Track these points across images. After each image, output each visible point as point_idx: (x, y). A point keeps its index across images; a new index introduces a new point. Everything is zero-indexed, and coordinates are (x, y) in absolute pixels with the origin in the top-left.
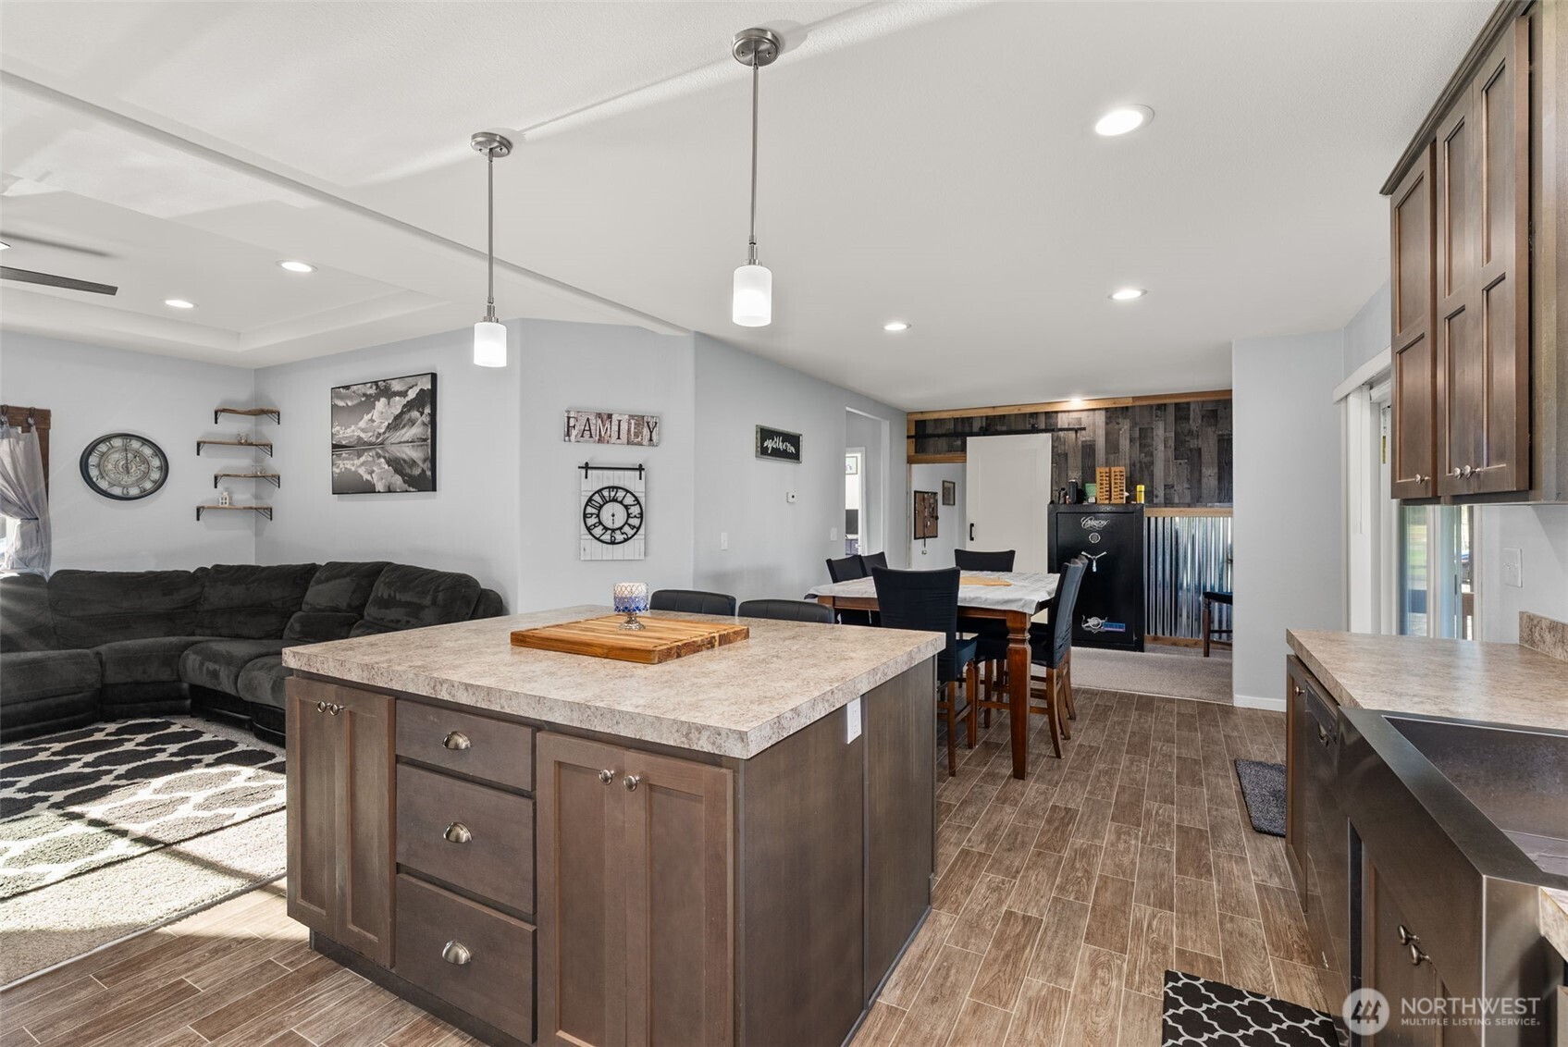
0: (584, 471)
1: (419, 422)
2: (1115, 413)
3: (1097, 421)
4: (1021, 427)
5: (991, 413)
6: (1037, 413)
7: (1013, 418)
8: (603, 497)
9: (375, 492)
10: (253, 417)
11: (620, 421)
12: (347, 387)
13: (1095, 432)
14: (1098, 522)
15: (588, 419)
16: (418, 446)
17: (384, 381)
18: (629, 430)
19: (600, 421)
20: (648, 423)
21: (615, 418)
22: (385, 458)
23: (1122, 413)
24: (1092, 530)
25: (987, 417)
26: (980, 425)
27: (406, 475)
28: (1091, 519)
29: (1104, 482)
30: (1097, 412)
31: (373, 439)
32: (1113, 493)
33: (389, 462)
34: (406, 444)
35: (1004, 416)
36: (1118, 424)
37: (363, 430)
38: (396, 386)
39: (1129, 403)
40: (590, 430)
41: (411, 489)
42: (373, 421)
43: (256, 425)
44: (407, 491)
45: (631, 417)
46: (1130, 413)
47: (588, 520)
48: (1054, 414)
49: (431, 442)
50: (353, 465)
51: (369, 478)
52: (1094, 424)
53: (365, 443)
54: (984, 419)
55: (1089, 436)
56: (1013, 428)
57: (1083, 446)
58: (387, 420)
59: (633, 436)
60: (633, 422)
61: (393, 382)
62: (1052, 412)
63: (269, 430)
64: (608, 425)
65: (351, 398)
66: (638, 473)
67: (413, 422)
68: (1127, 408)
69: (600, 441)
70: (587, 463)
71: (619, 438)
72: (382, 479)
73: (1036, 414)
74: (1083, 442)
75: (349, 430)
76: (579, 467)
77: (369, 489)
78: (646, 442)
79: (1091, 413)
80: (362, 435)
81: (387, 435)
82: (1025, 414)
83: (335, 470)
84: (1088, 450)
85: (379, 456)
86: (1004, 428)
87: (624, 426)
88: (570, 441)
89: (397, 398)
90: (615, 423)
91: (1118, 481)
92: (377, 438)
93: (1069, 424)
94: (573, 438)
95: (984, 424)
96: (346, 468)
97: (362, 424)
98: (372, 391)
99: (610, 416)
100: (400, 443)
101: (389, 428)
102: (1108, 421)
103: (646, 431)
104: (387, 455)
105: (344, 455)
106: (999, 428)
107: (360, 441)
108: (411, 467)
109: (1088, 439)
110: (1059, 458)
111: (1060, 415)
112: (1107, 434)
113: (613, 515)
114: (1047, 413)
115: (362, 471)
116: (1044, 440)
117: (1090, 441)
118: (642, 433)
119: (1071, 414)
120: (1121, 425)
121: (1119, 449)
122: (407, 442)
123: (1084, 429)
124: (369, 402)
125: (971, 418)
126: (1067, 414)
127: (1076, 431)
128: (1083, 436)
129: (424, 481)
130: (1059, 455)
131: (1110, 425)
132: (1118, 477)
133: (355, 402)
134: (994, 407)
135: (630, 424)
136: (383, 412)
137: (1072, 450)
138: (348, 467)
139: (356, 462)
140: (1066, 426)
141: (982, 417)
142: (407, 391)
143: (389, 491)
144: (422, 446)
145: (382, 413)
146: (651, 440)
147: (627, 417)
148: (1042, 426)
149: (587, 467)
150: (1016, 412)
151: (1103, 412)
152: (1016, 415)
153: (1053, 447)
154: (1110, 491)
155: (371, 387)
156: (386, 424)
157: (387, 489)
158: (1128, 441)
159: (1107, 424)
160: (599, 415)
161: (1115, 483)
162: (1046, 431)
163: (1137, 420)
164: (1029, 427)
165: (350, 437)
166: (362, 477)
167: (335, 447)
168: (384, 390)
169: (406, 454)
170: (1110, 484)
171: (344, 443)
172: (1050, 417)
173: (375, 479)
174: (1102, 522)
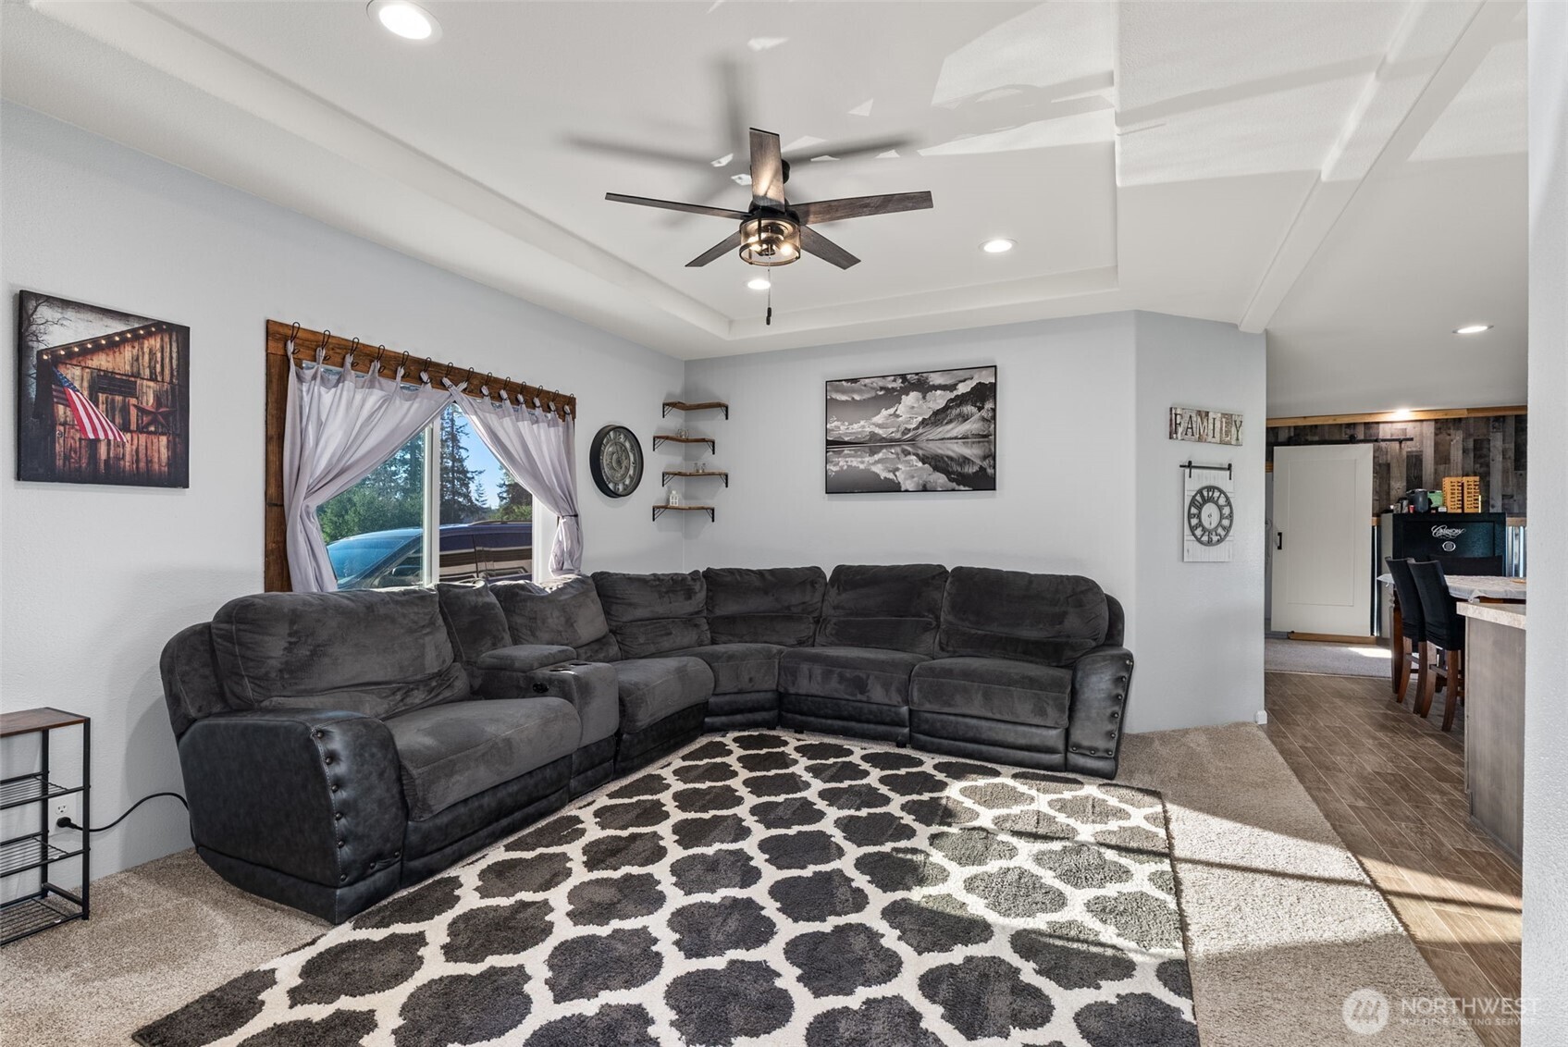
0: (1187, 470)
1: (977, 416)
2: (1444, 425)
3: (1424, 432)
4: (1337, 437)
5: (1301, 423)
6: (1355, 424)
7: (1326, 428)
8: (1202, 496)
9: (901, 491)
10: (683, 412)
11: (1214, 419)
12: (854, 381)
13: (1422, 443)
14: (1451, 531)
15: (1191, 417)
16: (973, 443)
17: (917, 374)
18: (1221, 429)
19: (1199, 419)
20: (1235, 421)
21: (1211, 415)
22: (917, 455)
23: (1454, 425)
24: (1444, 539)
25: (1296, 428)
26: (1287, 436)
27: (953, 473)
28: (1443, 528)
29: (1456, 491)
30: (1425, 423)
31: (898, 436)
32: (1466, 502)
33: (924, 460)
34: (953, 440)
35: (1316, 426)
36: (1449, 435)
37: (879, 426)
38: (936, 379)
39: (1465, 414)
40: (1192, 428)
41: (962, 488)
42: (898, 416)
43: (686, 421)
44: (953, 490)
45: (1224, 415)
46: (1463, 424)
47: (1192, 520)
48: (1376, 425)
49: (987, 438)
50: (862, 462)
51: (891, 476)
52: (1421, 434)
53: (882, 440)
54: (1292, 430)
55: (1416, 447)
56: (1327, 438)
57: (1408, 456)
58: (921, 415)
59: (1224, 436)
60: (1224, 420)
61: (932, 375)
62: (1373, 423)
63: (708, 425)
64: (1205, 424)
65: (859, 392)
66: (1228, 472)
67: (965, 418)
68: (1460, 420)
69: (1200, 439)
70: (1190, 462)
71: (1214, 437)
72: (913, 477)
73: (1353, 425)
74: (1407, 452)
75: (855, 426)
76: (1181, 466)
77: (892, 488)
78: (1234, 442)
79: (1418, 424)
80: (877, 430)
81: (920, 431)
82: (1341, 425)
83: (830, 467)
84: (1415, 461)
85: (907, 453)
86: (1316, 438)
87: (1218, 424)
88: (1177, 438)
89: (939, 392)
90: (1211, 421)
91: (1473, 491)
92: (904, 434)
93: (1392, 435)
94: (1179, 435)
95: (1292, 434)
96: (848, 466)
97: (879, 419)
98: (898, 384)
99: (1207, 414)
100: (942, 439)
101: (924, 423)
102: (1438, 432)
103: (1234, 429)
104: (920, 452)
105: (846, 452)
106: (1310, 438)
107: (874, 437)
108: (961, 465)
109: (1414, 449)
110: (1382, 470)
111: (1381, 426)
112: (1436, 444)
113: (1210, 515)
114: (1365, 424)
115: (878, 469)
116: (1367, 449)
117: (1417, 452)
118: (1231, 431)
119: (1394, 425)
120: (1452, 437)
121: (1449, 460)
122: (956, 438)
123: (1412, 439)
124: (890, 396)
125: (1277, 428)
126: (1390, 425)
127: (1400, 441)
128: (1408, 447)
129: (983, 480)
130: (1380, 465)
131: (1439, 436)
132: (1473, 487)
133: (866, 396)
134: (1305, 417)
135: (1222, 422)
136: (911, 408)
137: (1395, 461)
138: (854, 464)
139: (867, 459)
140: (1389, 437)
141: (1289, 427)
142: (957, 384)
143: (924, 489)
144: (979, 442)
145: (913, 407)
146: (1237, 439)
147: (1219, 415)
148: (1361, 437)
149: (1190, 465)
150: (1331, 422)
151: (1433, 423)
152: (1331, 426)
153: (1374, 457)
154: (1463, 500)
155: (895, 381)
156: (920, 419)
157: (921, 488)
158: (1461, 452)
159: (1436, 434)
160: (1199, 413)
161: (1469, 493)
162: (1365, 441)
163: (1472, 431)
164: (1345, 437)
165: (860, 433)
166: (878, 476)
167: (829, 443)
168: (920, 384)
169: (953, 451)
170: (1463, 493)
171: (846, 439)
172: (1369, 428)
173: (901, 477)
174: (1457, 531)
